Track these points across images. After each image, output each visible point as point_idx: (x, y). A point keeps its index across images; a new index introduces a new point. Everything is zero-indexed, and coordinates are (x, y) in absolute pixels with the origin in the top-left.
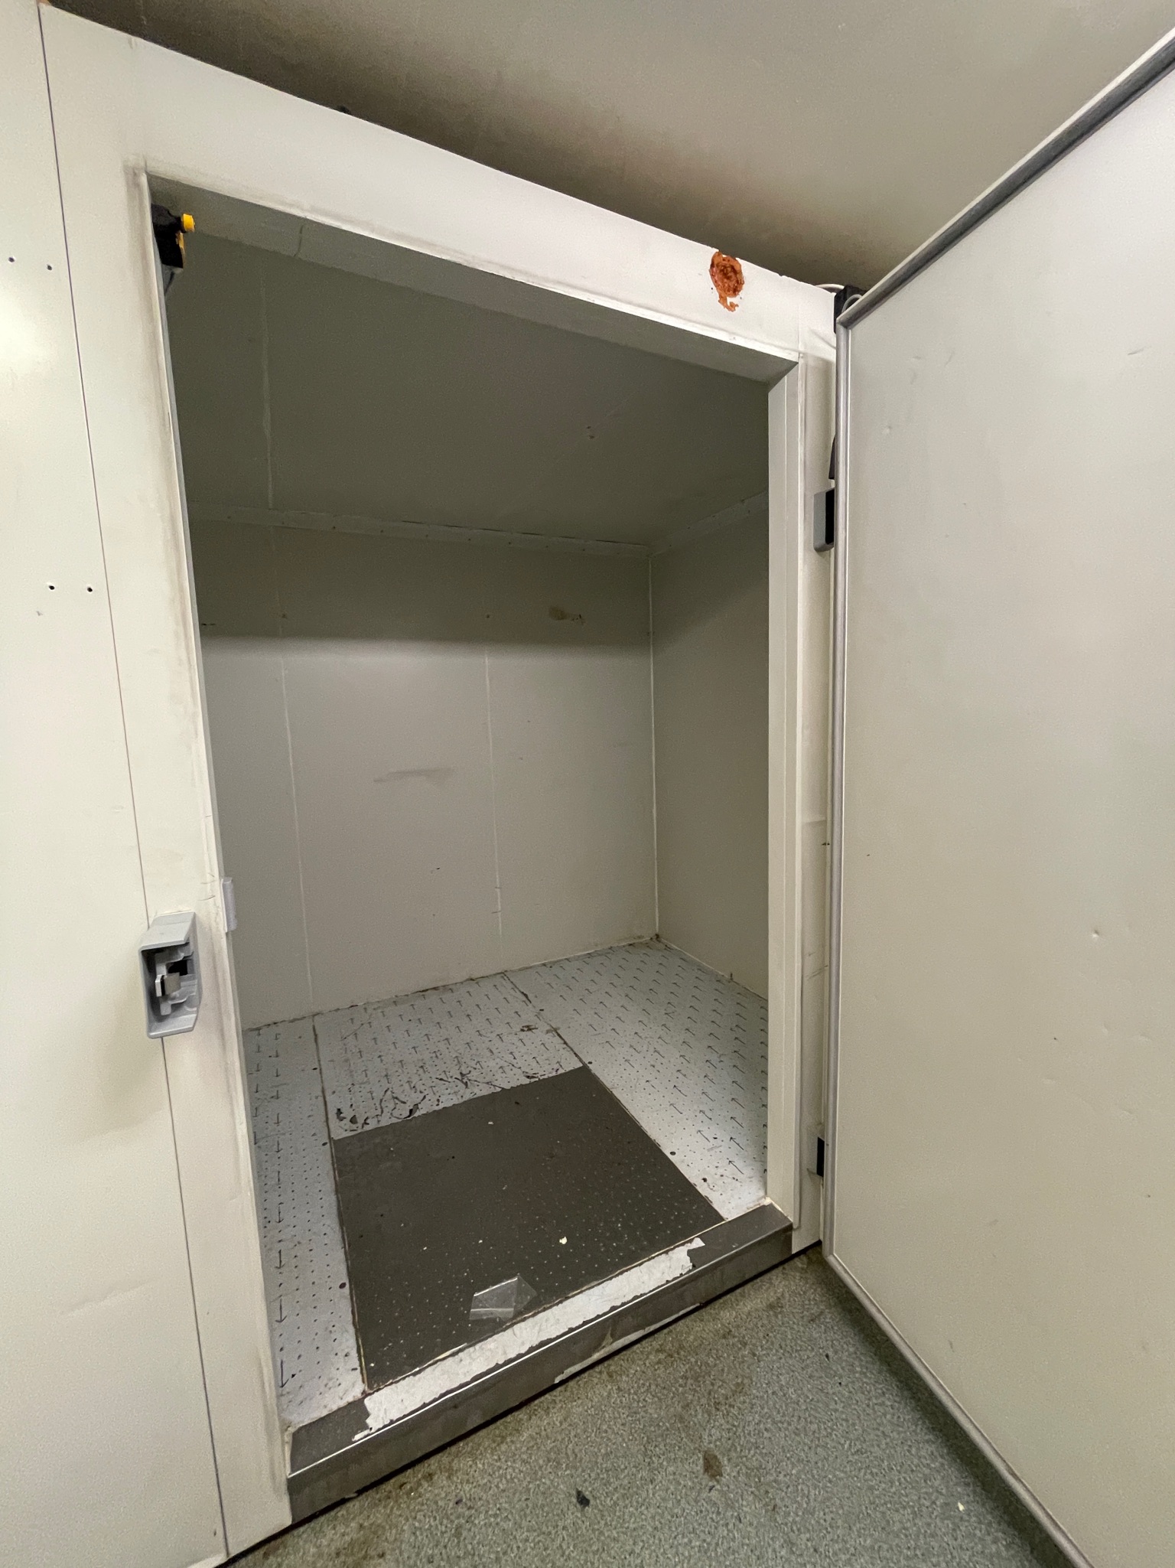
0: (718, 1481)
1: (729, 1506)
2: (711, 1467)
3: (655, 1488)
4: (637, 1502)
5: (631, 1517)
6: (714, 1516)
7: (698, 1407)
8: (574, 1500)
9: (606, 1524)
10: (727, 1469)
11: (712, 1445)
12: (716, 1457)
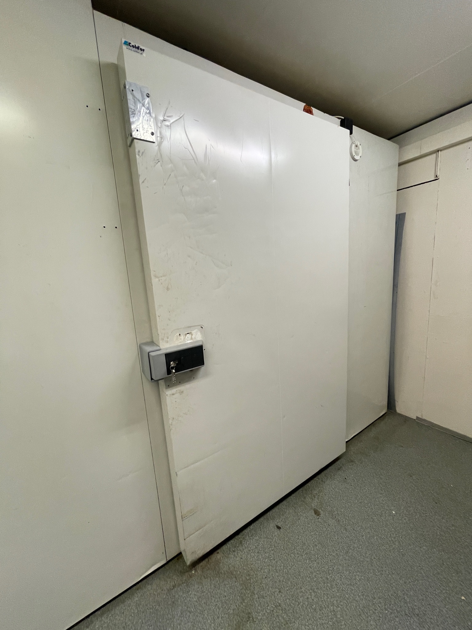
0: (320, 516)
1: (325, 522)
2: (317, 513)
3: (301, 521)
4: (296, 525)
5: (295, 529)
6: (321, 525)
7: (308, 498)
8: (276, 528)
9: (288, 532)
10: (322, 512)
11: (315, 507)
12: (317, 510)
